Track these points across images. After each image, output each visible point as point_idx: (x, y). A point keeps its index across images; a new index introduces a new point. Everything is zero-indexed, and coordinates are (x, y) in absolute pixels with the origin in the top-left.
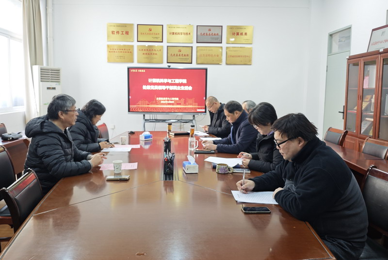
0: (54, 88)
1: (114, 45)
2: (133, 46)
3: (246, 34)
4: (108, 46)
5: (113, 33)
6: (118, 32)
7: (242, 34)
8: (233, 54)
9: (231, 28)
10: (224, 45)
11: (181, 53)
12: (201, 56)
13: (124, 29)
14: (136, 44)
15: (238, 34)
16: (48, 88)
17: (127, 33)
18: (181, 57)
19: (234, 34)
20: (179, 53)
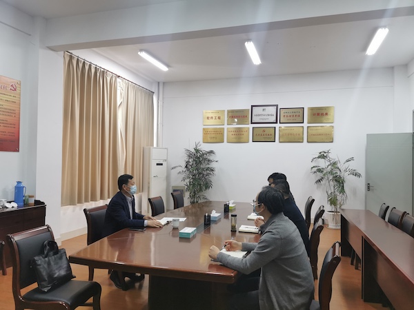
0: (162, 164)
1: (208, 129)
2: (224, 128)
3: (326, 114)
4: (204, 129)
5: (208, 118)
6: (212, 118)
7: (322, 114)
8: (314, 132)
9: (312, 109)
10: (305, 125)
11: (265, 133)
12: (283, 135)
13: (217, 115)
14: (226, 127)
15: (318, 114)
16: (157, 164)
17: (219, 118)
18: (265, 136)
19: (314, 115)
20: (263, 133)
